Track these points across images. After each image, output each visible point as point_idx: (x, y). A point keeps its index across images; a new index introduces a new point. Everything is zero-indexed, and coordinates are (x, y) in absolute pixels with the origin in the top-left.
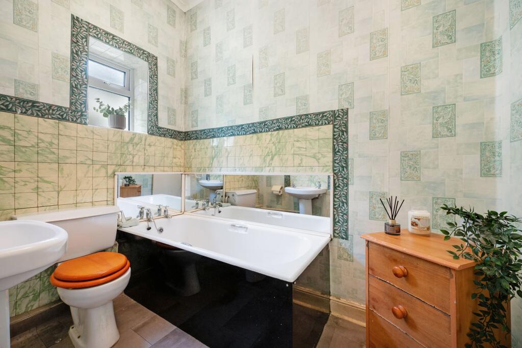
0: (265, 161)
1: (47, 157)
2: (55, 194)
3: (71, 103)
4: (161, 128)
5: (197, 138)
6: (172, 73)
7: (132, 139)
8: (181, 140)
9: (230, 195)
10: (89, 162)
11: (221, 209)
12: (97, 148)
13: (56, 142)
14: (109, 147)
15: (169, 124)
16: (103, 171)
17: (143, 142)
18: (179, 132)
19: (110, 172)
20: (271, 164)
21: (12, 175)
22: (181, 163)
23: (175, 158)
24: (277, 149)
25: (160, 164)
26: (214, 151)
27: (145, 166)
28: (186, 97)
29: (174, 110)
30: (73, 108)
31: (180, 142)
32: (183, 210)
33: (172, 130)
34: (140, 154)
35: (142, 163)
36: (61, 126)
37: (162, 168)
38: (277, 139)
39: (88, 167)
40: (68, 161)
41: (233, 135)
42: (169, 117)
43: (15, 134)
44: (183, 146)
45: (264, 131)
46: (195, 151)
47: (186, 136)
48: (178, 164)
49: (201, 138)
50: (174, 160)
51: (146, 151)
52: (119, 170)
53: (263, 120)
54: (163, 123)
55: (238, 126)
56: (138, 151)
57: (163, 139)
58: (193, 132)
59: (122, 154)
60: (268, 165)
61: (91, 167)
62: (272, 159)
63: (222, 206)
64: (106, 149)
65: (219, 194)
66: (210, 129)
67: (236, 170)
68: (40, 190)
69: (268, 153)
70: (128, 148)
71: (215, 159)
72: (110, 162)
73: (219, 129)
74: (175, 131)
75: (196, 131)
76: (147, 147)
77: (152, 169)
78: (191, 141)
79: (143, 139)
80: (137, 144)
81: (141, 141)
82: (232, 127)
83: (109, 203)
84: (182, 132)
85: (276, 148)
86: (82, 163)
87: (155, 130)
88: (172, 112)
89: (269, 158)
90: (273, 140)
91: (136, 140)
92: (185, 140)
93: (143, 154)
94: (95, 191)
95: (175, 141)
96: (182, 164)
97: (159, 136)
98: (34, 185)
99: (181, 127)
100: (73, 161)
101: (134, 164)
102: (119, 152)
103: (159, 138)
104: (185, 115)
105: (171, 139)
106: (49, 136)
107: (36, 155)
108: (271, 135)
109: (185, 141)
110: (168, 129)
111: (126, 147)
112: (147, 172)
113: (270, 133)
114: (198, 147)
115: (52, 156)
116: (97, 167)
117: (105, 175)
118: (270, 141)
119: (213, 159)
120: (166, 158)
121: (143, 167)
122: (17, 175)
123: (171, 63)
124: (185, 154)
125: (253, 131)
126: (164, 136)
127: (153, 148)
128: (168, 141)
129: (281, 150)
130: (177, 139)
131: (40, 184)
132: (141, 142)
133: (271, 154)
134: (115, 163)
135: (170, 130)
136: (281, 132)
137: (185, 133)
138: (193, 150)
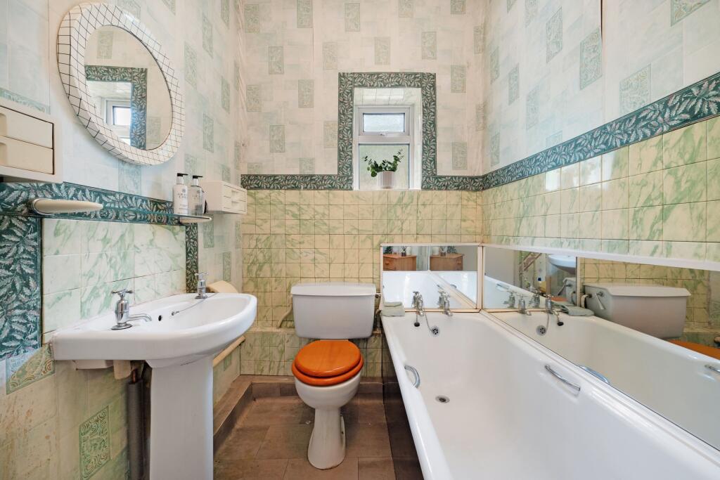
0: (637, 222)
1: (321, 229)
2: (326, 266)
3: (339, 169)
4: (441, 177)
5: (497, 184)
6: (459, 87)
7: (401, 199)
8: (477, 190)
9: (594, 293)
10: (355, 232)
11: (563, 317)
12: (362, 214)
13: (327, 212)
14: (375, 212)
15: (455, 168)
16: (369, 242)
17: (415, 200)
18: (472, 178)
19: (376, 243)
20: (661, 231)
21: (298, 246)
22: (476, 227)
23: (465, 221)
24: (684, 186)
25: (440, 232)
26: (522, 205)
27: (417, 234)
28: (484, 118)
29: (464, 145)
30: (341, 175)
31: (474, 194)
32: (479, 307)
33: (459, 177)
34: (411, 218)
35: (414, 231)
36: (331, 195)
37: (443, 237)
38: (681, 155)
39: (354, 238)
40: (337, 232)
41: (558, 166)
42: (454, 157)
43: (300, 209)
44: (479, 201)
45: (636, 140)
46: (495, 208)
47: (484, 183)
48: (472, 230)
49: (504, 183)
50: (463, 223)
51: (419, 215)
52: (386, 241)
53: (631, 110)
54: (445, 168)
55: (567, 144)
56: (409, 214)
57: (444, 193)
58: (492, 173)
59: (389, 220)
60: (647, 234)
61: (357, 238)
62: (664, 216)
63: (567, 313)
64: (371, 217)
65: (570, 286)
66: (516, 164)
67: (562, 243)
68: (316, 261)
69: (649, 198)
70: (395, 212)
71: (524, 222)
72: (376, 232)
73: (530, 159)
74: (464, 177)
75: (496, 171)
76: (421, 208)
77: (428, 238)
78: (490, 190)
79: (415, 197)
80: (407, 205)
81: (412, 199)
82: (554, 148)
83: (375, 281)
84: (477, 178)
85: (678, 183)
86: (349, 234)
87: (433, 180)
88: (460, 150)
89: (651, 215)
90: (666, 161)
91: (406, 200)
92: (483, 189)
93: (415, 218)
94: (361, 266)
95: (465, 193)
96: (479, 230)
97: (439, 189)
98: (312, 256)
99: (477, 168)
100: (340, 231)
101: (404, 232)
102: (385, 217)
103: (438, 192)
104: (483, 147)
105: (459, 192)
106: (322, 207)
107: (313, 227)
108: (660, 145)
109: (484, 191)
110: (452, 177)
111: (393, 211)
112: (421, 242)
113: (655, 140)
114: (499, 199)
115: (324, 227)
116: (363, 237)
117: (370, 246)
118: (655, 164)
119: (521, 221)
120: (449, 222)
121: (415, 236)
122: (302, 246)
123: (459, 72)
124: (483, 212)
125: (603, 146)
126: (446, 189)
127: (428, 209)
128: (453, 196)
129: (700, 187)
130: (468, 190)
131: (318, 256)
132: (412, 202)
133: (657, 203)
134: (381, 232)
135: (455, 177)
136: (698, 128)
137: (483, 177)
138: (492, 206)
